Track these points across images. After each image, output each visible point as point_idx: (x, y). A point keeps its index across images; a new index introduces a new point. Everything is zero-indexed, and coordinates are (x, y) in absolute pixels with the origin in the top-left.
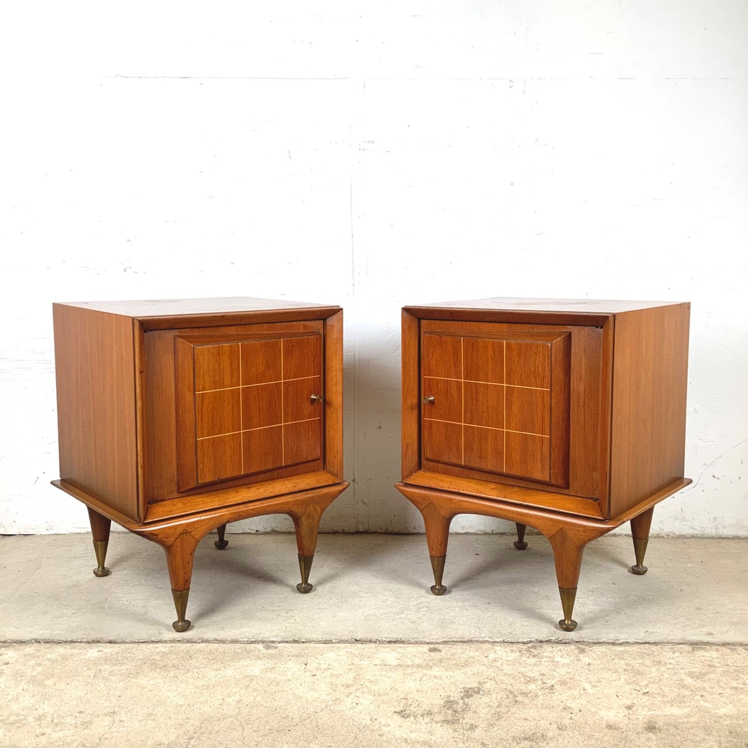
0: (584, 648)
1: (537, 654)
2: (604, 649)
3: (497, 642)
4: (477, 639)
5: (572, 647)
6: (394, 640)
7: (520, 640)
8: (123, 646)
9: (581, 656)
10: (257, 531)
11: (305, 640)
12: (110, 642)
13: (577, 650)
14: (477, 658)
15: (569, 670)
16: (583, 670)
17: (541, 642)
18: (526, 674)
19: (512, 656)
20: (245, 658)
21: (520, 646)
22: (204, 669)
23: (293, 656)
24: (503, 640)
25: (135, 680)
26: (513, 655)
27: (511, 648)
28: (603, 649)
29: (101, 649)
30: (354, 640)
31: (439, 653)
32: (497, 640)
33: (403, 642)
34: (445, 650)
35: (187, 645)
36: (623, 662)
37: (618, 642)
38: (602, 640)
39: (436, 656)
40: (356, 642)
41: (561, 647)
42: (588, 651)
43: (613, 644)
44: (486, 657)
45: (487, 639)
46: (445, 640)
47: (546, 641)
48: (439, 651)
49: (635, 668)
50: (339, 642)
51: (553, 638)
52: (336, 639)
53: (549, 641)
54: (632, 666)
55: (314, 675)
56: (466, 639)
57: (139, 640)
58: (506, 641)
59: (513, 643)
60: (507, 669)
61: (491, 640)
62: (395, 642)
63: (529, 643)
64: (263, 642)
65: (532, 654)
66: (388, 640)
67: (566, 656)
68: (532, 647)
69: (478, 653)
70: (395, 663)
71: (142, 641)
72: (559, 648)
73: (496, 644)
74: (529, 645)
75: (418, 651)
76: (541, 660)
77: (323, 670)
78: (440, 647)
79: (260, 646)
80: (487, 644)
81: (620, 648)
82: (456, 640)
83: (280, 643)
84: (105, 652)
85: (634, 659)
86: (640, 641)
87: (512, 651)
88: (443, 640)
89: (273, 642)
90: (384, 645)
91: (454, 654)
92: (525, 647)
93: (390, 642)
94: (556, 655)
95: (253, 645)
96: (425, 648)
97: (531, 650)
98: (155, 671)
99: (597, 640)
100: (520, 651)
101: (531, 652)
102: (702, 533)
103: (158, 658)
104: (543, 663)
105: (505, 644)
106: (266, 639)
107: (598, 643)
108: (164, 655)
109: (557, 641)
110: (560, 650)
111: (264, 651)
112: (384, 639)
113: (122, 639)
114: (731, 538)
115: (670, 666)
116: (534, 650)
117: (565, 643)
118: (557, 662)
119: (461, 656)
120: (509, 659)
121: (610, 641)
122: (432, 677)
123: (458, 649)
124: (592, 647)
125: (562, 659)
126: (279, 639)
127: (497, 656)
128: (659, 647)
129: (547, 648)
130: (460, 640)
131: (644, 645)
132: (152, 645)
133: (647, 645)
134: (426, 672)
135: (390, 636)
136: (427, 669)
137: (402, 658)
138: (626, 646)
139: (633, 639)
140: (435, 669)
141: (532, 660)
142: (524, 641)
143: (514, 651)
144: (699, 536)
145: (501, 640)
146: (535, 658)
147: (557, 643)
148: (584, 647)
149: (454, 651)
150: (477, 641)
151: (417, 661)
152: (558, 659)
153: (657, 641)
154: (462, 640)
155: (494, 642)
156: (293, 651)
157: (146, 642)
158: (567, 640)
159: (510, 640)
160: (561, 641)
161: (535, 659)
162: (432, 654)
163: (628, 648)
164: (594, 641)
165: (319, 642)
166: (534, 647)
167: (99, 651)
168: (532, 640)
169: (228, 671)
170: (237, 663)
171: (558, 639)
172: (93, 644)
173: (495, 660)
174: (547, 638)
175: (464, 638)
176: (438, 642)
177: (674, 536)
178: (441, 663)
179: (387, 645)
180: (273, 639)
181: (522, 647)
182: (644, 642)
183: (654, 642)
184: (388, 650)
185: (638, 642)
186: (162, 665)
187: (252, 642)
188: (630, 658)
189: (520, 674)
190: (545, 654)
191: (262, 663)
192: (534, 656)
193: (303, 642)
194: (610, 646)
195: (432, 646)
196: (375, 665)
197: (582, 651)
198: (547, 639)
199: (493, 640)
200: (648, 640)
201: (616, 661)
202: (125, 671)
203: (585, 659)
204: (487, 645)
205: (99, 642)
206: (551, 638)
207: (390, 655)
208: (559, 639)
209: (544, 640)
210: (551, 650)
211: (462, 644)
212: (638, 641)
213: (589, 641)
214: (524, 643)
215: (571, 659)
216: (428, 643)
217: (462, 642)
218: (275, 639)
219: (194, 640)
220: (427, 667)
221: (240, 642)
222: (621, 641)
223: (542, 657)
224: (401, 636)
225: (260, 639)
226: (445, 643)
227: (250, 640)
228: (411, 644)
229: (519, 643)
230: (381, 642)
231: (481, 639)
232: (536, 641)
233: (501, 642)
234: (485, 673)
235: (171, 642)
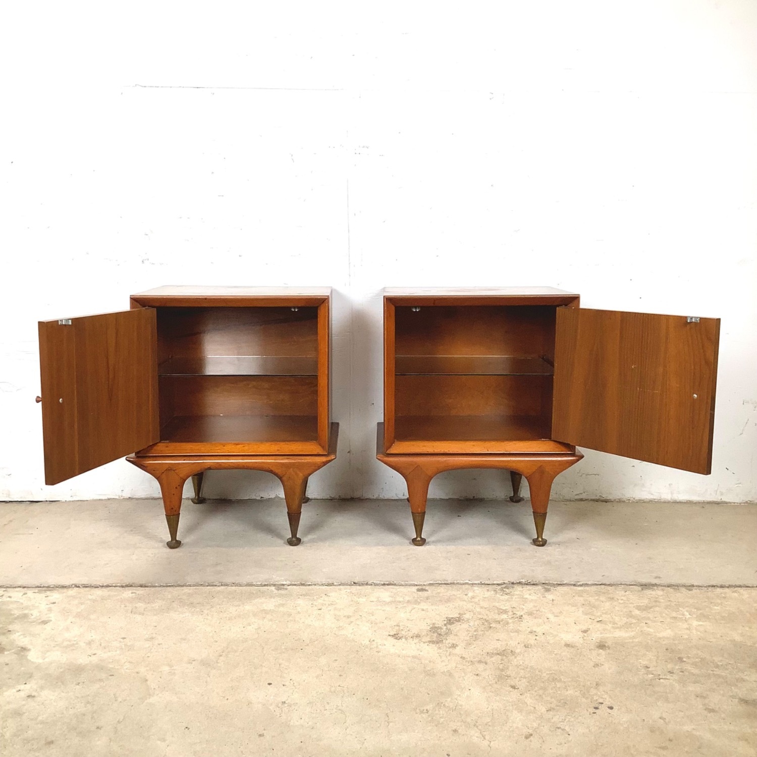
1: (509, 592)
3: (476, 584)
4: (458, 581)
5: (540, 587)
6: (388, 583)
7: (495, 582)
8: (153, 589)
9: (547, 594)
10: (262, 497)
11: (310, 583)
12: (141, 586)
13: (543, 590)
14: (458, 596)
15: (536, 605)
16: (548, 604)
17: (513, 583)
18: (500, 607)
19: (487, 594)
20: (260, 597)
22: (226, 605)
24: (481, 583)
25: (167, 614)
26: (489, 593)
27: (488, 588)
28: (565, 588)
29: (134, 591)
30: (353, 583)
32: (476, 582)
33: (395, 585)
34: (431, 591)
35: (209, 587)
36: (582, 599)
37: (579, 584)
38: (565, 582)
39: (425, 594)
40: (355, 584)
42: (552, 590)
43: (574, 585)
44: (466, 595)
45: (467, 581)
46: (431, 582)
47: (518, 583)
48: (426, 591)
49: (592, 603)
50: (340, 585)
51: (523, 581)
52: (337, 583)
53: (520, 583)
54: (590, 602)
55: (320, 609)
56: (449, 582)
57: (166, 584)
58: (483, 583)
59: (489, 584)
60: (485, 604)
61: (470, 582)
62: (388, 585)
64: (274, 585)
66: (382, 583)
67: (534, 594)
68: (505, 588)
69: (459, 592)
70: (388, 600)
72: (528, 588)
73: (475, 585)
74: (502, 586)
75: (408, 591)
76: (512, 597)
77: (327, 605)
78: (427, 588)
79: (273, 588)
81: (580, 588)
82: (440, 582)
83: (288, 585)
84: (137, 594)
85: (592, 596)
87: (488, 590)
88: (429, 583)
89: (283, 585)
90: (378, 587)
91: (439, 593)
92: (499, 587)
93: (384, 584)
94: (525, 593)
95: (266, 587)
96: (414, 589)
97: (504, 590)
98: (184, 607)
99: (561, 582)
100: (495, 590)
101: (504, 591)
102: (659, 498)
103: (184, 597)
104: (513, 599)
105: (483, 586)
106: (277, 583)
107: (561, 584)
108: (190, 595)
110: (529, 590)
111: (276, 591)
112: (378, 582)
113: (151, 584)
114: (685, 503)
115: (622, 602)
116: (507, 590)
117: (533, 585)
118: (526, 598)
119: (444, 594)
120: (486, 596)
121: (572, 583)
122: (420, 610)
123: (442, 590)
124: (556, 587)
125: (530, 596)
126: (288, 583)
127: (475, 594)
128: (613, 588)
129: (518, 590)
130: (443, 583)
131: (601, 586)
132: (178, 588)
133: (603, 586)
134: (415, 606)
135: (384, 580)
136: (416, 604)
137: (395, 596)
138: (585, 586)
139: (592, 582)
140: (423, 604)
141: (506, 597)
143: (490, 590)
144: (656, 500)
145: (479, 582)
147: (527, 584)
148: (549, 587)
149: (439, 591)
150: (458, 583)
151: (407, 598)
152: (527, 596)
153: (612, 583)
154: (446, 582)
155: (472, 584)
156: (301, 592)
157: (173, 586)
158: (535, 582)
159: (486, 582)
160: (529, 583)
161: (508, 596)
162: (420, 593)
163: (587, 588)
164: (559, 583)
165: (323, 585)
166: (507, 588)
167: (133, 593)
168: (505, 582)
169: (246, 606)
170: (253, 601)
172: (126, 588)
173: (473, 597)
174: (518, 580)
175: (447, 581)
176: (425, 584)
177: (634, 500)
178: (427, 599)
179: (381, 587)
180: (283, 583)
181: (496, 587)
182: (600, 583)
183: (609, 583)
184: (382, 590)
185: (596, 584)
186: (189, 603)
187: (265, 585)
188: (588, 596)
189: (494, 607)
190: (516, 593)
191: (275, 600)
192: (506, 594)
193: (309, 585)
194: (572, 587)
195: (418, 587)
196: (371, 602)
197: (548, 590)
198: (518, 582)
199: (472, 583)
200: (604, 583)
201: (576, 598)
202: (157, 607)
203: (550, 596)
204: (467, 586)
205: (131, 586)
206: (521, 580)
207: (385, 594)
208: (529, 581)
209: (515, 582)
210: (522, 589)
212: (595, 583)
213: (554, 583)
214: (498, 584)
215: (538, 596)
216: (417, 585)
217: (445, 584)
218: (284, 583)
219: (215, 584)
220: (416, 602)
221: (254, 585)
222: (581, 583)
223: (513, 595)
224: (393, 580)
225: (272, 583)
226: (430, 584)
227: (263, 583)
228: (402, 585)
229: (494, 584)
230: (376, 585)
231: (462, 582)
232: (508, 583)
233: (479, 584)
234: (465, 607)
235: (194, 586)
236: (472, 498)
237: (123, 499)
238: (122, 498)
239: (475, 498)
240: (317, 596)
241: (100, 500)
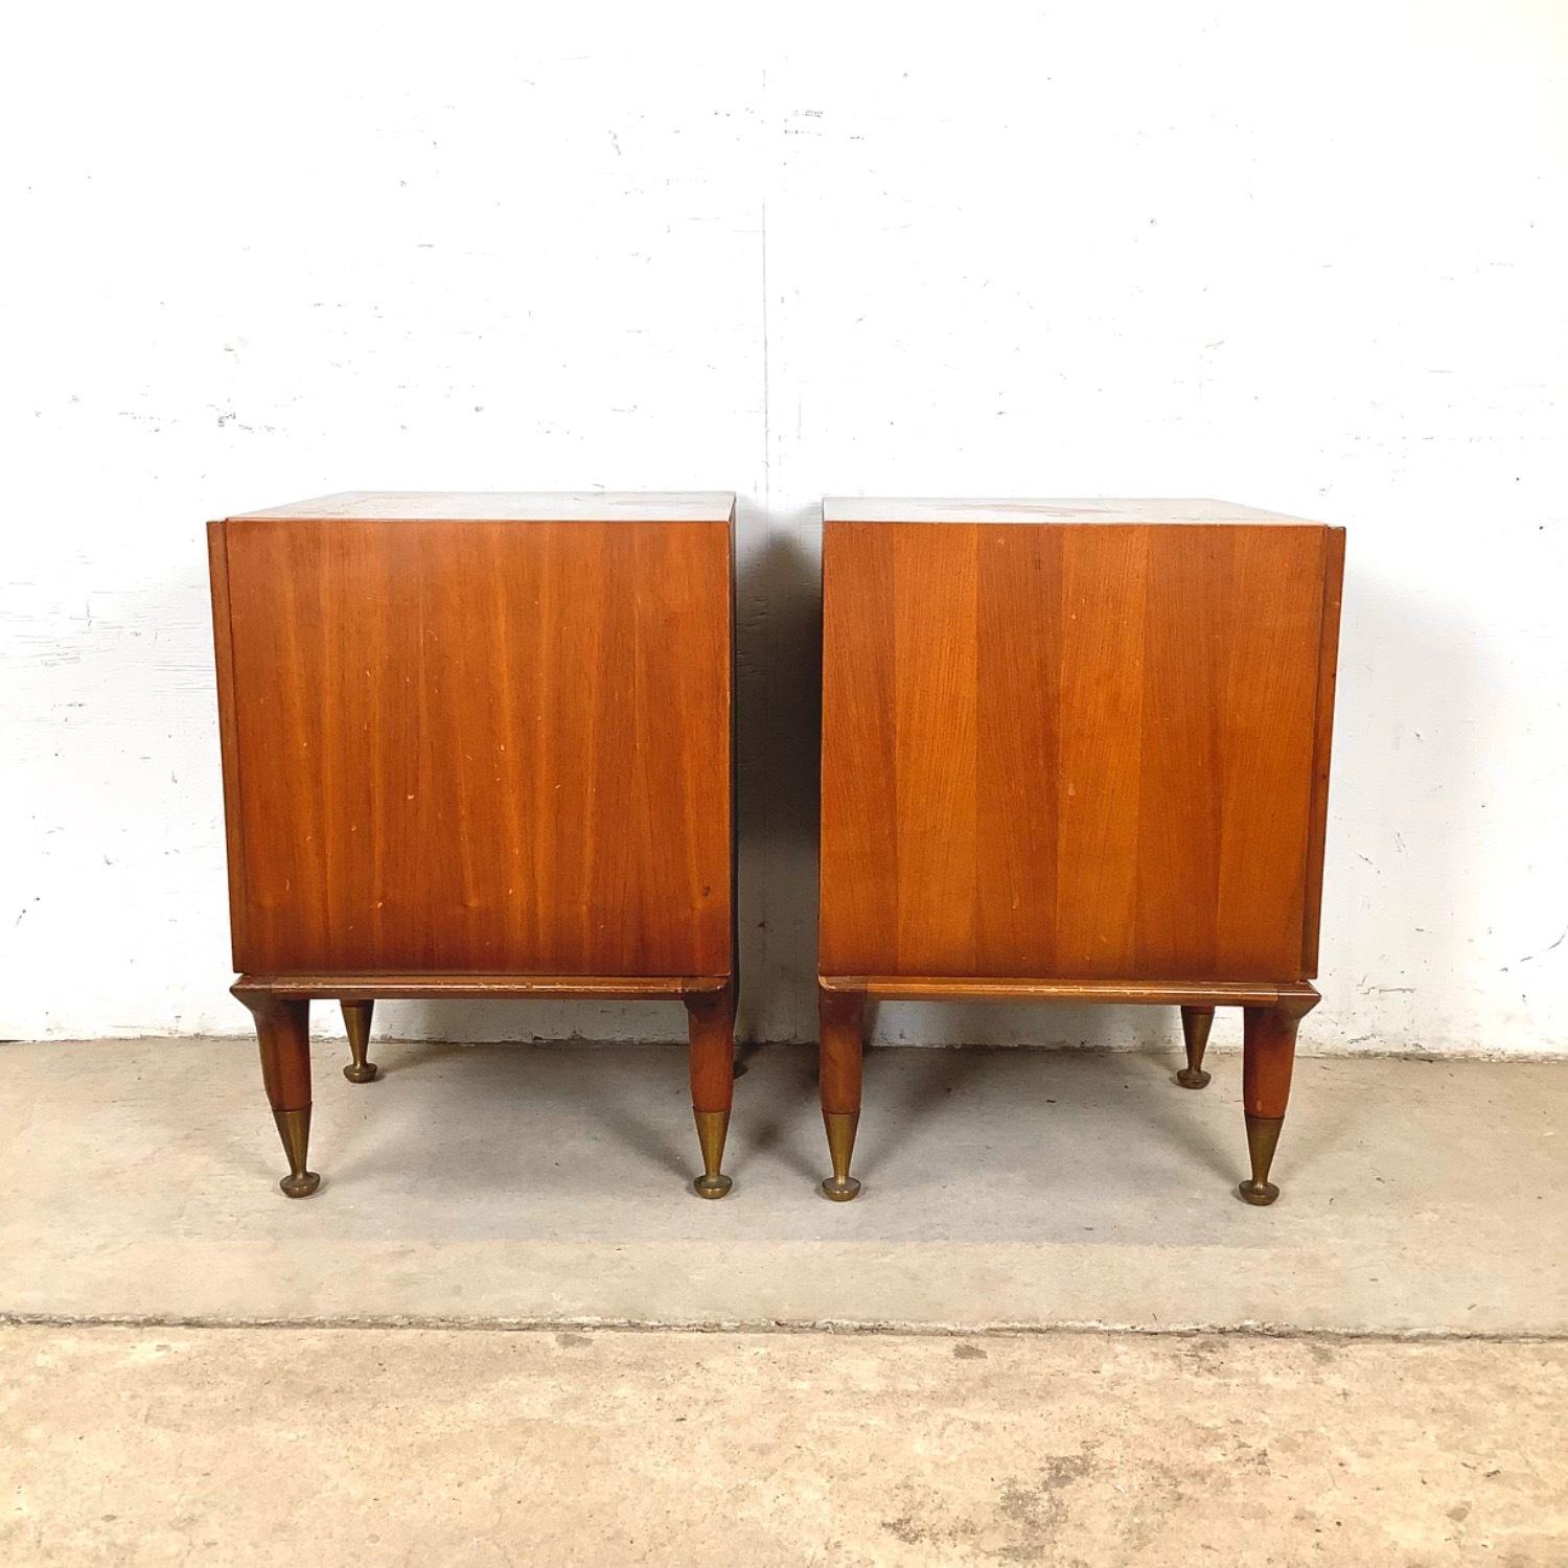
0: (1327, 1350)
1: (1217, 1363)
2: (1374, 1353)
3: (1118, 1332)
4: (1070, 1323)
5: (1299, 1346)
6: (871, 1324)
7: (1172, 1327)
8: (218, 1334)
9: (1324, 1372)
10: (536, 1037)
11: (656, 1323)
12: (188, 1324)
13: (1312, 1355)
14: (1074, 1375)
15: (1299, 1412)
16: (1332, 1409)
17: (1222, 1332)
18: (1196, 1421)
19: (1158, 1370)
20: (513, 1370)
21: (1174, 1340)
22: (414, 1400)
23: (629, 1365)
24: (1132, 1328)
25: (245, 1429)
26: (1159, 1366)
27: (1154, 1350)
28: (1372, 1351)
29: (164, 1341)
30: (773, 1324)
31: (980, 1360)
32: (1119, 1327)
33: (891, 1331)
35: (374, 1331)
36: (1425, 1389)
37: (1407, 1334)
38: (1367, 1331)
39: (974, 1367)
40: (779, 1327)
41: (1271, 1346)
42: (1338, 1358)
43: (1396, 1338)
44: (1094, 1372)
45: (1093, 1324)
46: (994, 1325)
47: (1235, 1331)
48: (981, 1354)
49: (1458, 1404)
50: (737, 1330)
51: (1252, 1322)
52: (730, 1321)
53: (1242, 1331)
54: (1451, 1400)
55: (682, 1420)
56: (1043, 1325)
57: (256, 1319)
58: (1138, 1329)
59: (1156, 1334)
60: (1151, 1406)
61: (1102, 1327)
62: (873, 1330)
63: (1194, 1335)
64: (556, 1327)
65: (1204, 1364)
66: (856, 1324)
67: (1288, 1370)
68: (1203, 1346)
69: (1074, 1363)
70: (874, 1386)
71: (263, 1322)
72: (1267, 1350)
73: (1116, 1337)
74: (1194, 1339)
75: (928, 1353)
76: (1227, 1381)
77: (702, 1403)
78: (981, 1343)
79: (550, 1338)
80: (1094, 1336)
81: (1414, 1350)
82: (1019, 1325)
83: (595, 1328)
84: (174, 1350)
85: (1451, 1380)
86: (1460, 1333)
87: (1156, 1355)
88: (987, 1326)
89: (581, 1326)
90: (847, 1338)
91: (1017, 1364)
92: (1186, 1345)
93: (860, 1330)
94: (1264, 1367)
95: (531, 1334)
96: (946, 1347)
97: (1202, 1354)
98: (295, 1404)
99: (1357, 1328)
100: (1175, 1356)
101: (1201, 1359)
103: (302, 1367)
104: (1233, 1389)
105: (1139, 1339)
106: (562, 1320)
107: (1359, 1337)
108: (317, 1359)
109: (1260, 1330)
110: (1272, 1356)
111: (559, 1351)
112: (846, 1322)
113: (216, 1316)
115: (1541, 1400)
116: (1209, 1355)
117: (1280, 1335)
118: (1268, 1387)
119: (1033, 1368)
120: (1150, 1377)
121: (1389, 1332)
122: (969, 1425)
123: (1023, 1350)
124: (1346, 1346)
125: (1278, 1379)
126: (595, 1319)
127: (1122, 1371)
128: (1506, 1346)
129: (1239, 1348)
130: (1028, 1326)
131: (1469, 1341)
132: (288, 1332)
133: (1477, 1342)
134: (955, 1412)
135: (860, 1315)
136: (955, 1406)
137: (893, 1374)
138: (1426, 1345)
139: (1444, 1327)
140: (975, 1404)
141: (1208, 1382)
142: (1181, 1328)
143: (1161, 1356)
145: (1127, 1326)
146: (1212, 1377)
147: (1262, 1334)
148: (1326, 1346)
149: (1016, 1356)
150: (1068, 1330)
151: (930, 1382)
152: (1268, 1378)
153: (1500, 1332)
154: (1034, 1325)
155: (1109, 1333)
156: (629, 1353)
157: (273, 1324)
158: (1285, 1329)
159: (1149, 1328)
160: (1268, 1330)
161: (1214, 1380)
162: (965, 1362)
163: (1434, 1350)
164: (1351, 1331)
165: (689, 1328)
166: (1207, 1346)
167: (160, 1348)
168: (1201, 1327)
169: (472, 1405)
170: (494, 1385)
171: (1264, 1324)
172: (146, 1329)
173: (1116, 1382)
174: (1237, 1323)
175: (1037, 1321)
176: (976, 1329)
178: (986, 1387)
179: (854, 1337)
180: (580, 1320)
181: (1178, 1346)
182: (1468, 1333)
183: (1493, 1333)
184: (857, 1350)
185: (1454, 1335)
186: (311, 1388)
187: (530, 1328)
188: (1442, 1378)
189: (1182, 1420)
190: (1236, 1366)
191: (554, 1383)
192: (1209, 1371)
193: (652, 1328)
194: (1390, 1345)
195: (962, 1341)
196: (827, 1392)
197: (1324, 1357)
198: (1238, 1327)
199: (1107, 1328)
200: (1477, 1330)
201: (1409, 1385)
202: (221, 1402)
203: (1335, 1381)
204: (1095, 1341)
205: (160, 1323)
206: (1247, 1323)
207: (863, 1365)
208: (1266, 1326)
209: (1228, 1328)
210: (1249, 1353)
211: (1031, 1334)
212: (1454, 1331)
213: (1337, 1331)
214: (1181, 1335)
215: (1299, 1378)
216: (952, 1334)
217: (1032, 1330)
218: (584, 1320)
219: (389, 1320)
220: (957, 1398)
221: (500, 1325)
222: (1414, 1332)
223: (1229, 1374)
224: (886, 1314)
225: (549, 1319)
226: (993, 1332)
227: (525, 1321)
228: (910, 1333)
229: (1170, 1333)
230: (838, 1330)
231: (1078, 1324)
232: (1209, 1330)
233: (1126, 1332)
234: (1098, 1418)
235: (335, 1324)
237: (179, 1038)
238: (177, 1035)
240: (675, 1371)
241: (121, 1039)
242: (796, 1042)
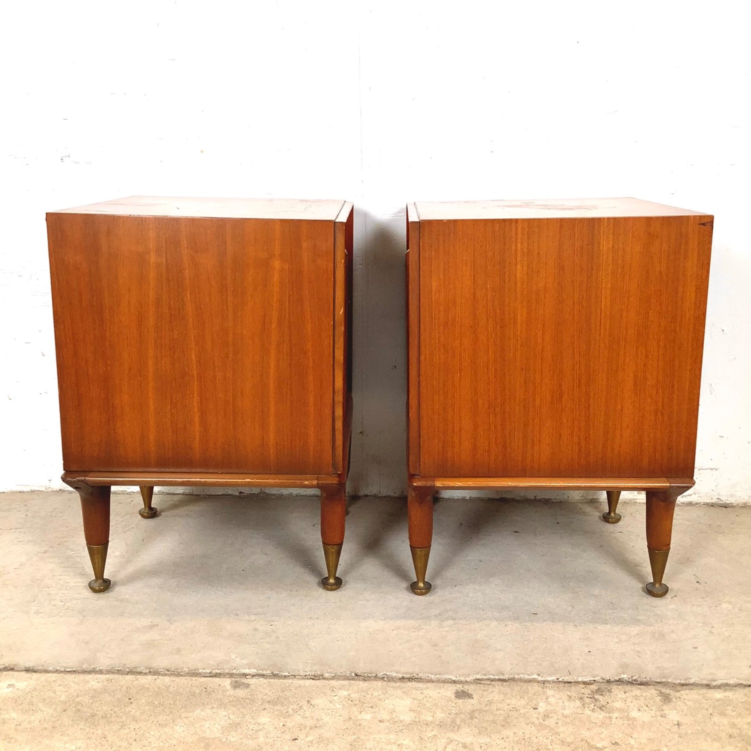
0: (669, 694)
1: (604, 703)
2: (696, 697)
3: (549, 682)
4: (522, 676)
5: (652, 692)
6: (408, 676)
7: (580, 680)
8: (43, 677)
9: (666, 709)
10: (241, 492)
11: (287, 674)
12: (27, 670)
13: (660, 698)
14: (522, 711)
15: (652, 736)
16: (671, 735)
17: (609, 681)
18: (592, 743)
19: (572, 707)
21: (581, 688)
22: (145, 723)
23: (269, 702)
24: (557, 679)
25: (48, 742)
26: (572, 704)
27: (569, 694)
28: (694, 695)
29: (13, 682)
30: (353, 675)
31: (469, 700)
32: (549, 679)
33: (420, 680)
34: (478, 697)
35: (129, 677)
36: (725, 721)
37: (714, 683)
38: (692, 681)
39: (467, 705)
40: (356, 677)
41: (636, 691)
42: (674, 700)
43: (708, 686)
44: (534, 709)
45: (535, 676)
46: (478, 677)
47: (616, 681)
48: (470, 696)
49: (744, 732)
50: (333, 678)
51: (625, 676)
52: (329, 673)
53: (620, 681)
54: (740, 729)
55: (296, 739)
56: (506, 677)
57: (65, 668)
58: (560, 680)
59: (571, 683)
61: (540, 679)
62: (410, 679)
63: (592, 684)
64: (231, 675)
65: (598, 703)
66: (400, 676)
67: (646, 708)
68: (596, 691)
69: (523, 702)
70: (407, 718)
71: (69, 670)
72: (633, 694)
73: (547, 685)
74: (592, 687)
75: (440, 695)
76: (610, 715)
77: (308, 729)
78: (471, 689)
79: (227, 682)
80: (535, 684)
81: (718, 695)
82: (492, 677)
83: (253, 676)
84: (17, 688)
85: (740, 715)
86: (744, 683)
87: (570, 697)
88: (474, 678)
89: (245, 675)
90: (395, 685)
91: (490, 702)
92: (587, 691)
93: (402, 679)
94: (631, 705)
95: (217, 680)
96: (449, 691)
97: (597, 697)
98: (78, 725)
99: (686, 680)
100: (581, 698)
101: (596, 700)
103: (86, 700)
104: (614, 720)
105: (560, 685)
106: (234, 671)
107: (686, 685)
108: (95, 695)
109: (630, 680)
110: (636, 697)
111: (231, 692)
112: (394, 674)
113: (43, 666)
116: (600, 698)
117: (642, 684)
118: (634, 719)
119: (500, 706)
120: (567, 712)
121: (704, 682)
122: (460, 745)
123: (495, 693)
124: (679, 691)
125: (640, 714)
126: (253, 671)
127: (549, 708)
129: (618, 692)
130: (497, 677)
132: (82, 677)
134: (452, 735)
135: (403, 669)
136: (452, 731)
137: (419, 709)
138: (725, 690)
139: (735, 679)
140: (465, 730)
141: (600, 715)
142: (585, 680)
143: (573, 698)
145: (554, 678)
146: (602, 713)
147: (632, 684)
148: (667, 691)
149: (490, 697)
150: (521, 680)
151: (440, 715)
152: (634, 714)
154: (501, 677)
155: (544, 682)
156: (270, 694)
157: (74, 671)
158: (644, 680)
159: (567, 679)
160: (634, 680)
161: (603, 714)
162: (460, 701)
163: (729, 694)
164: (682, 682)
165: (306, 677)
166: (599, 691)
167: (10, 686)
168: (596, 679)
169: (177, 728)
170: (191, 714)
171: (632, 677)
172: (4, 673)
173: (546, 716)
174: (617, 676)
175: (503, 674)
176: (468, 679)
178: (472, 719)
179: (398, 684)
180: (245, 671)
181: (583, 691)
184: (399, 692)
186: (89, 714)
187: (217, 675)
188: (735, 713)
189: (584, 743)
190: (616, 704)
191: (225, 713)
192: (601, 708)
193: (285, 676)
194: (704, 691)
195: (459, 687)
196: (380, 721)
197: (666, 699)
198: (617, 678)
199: (543, 679)
201: (716, 719)
202: (37, 723)
203: (673, 715)
204: (536, 688)
205: (12, 669)
206: (623, 676)
207: (402, 703)
208: (634, 678)
209: (612, 679)
210: (624, 696)
211: (500, 683)
212: (741, 682)
213: (674, 681)
214: (585, 683)
215: (653, 713)
216: (455, 682)
217: (500, 680)
218: (247, 671)
219: (138, 670)
220: (453, 726)
221: (200, 674)
222: (719, 682)
223: (611, 711)
224: (417, 670)
225: (227, 671)
226: (478, 681)
227: (214, 671)
228: (431, 681)
229: (578, 683)
230: (390, 679)
231: (527, 677)
232: (601, 681)
233: (554, 682)
234: (535, 740)
235: (109, 672)
236: (533, 498)
237: (52, 491)
238: (50, 490)
239: (538, 498)
240: (295, 706)
241: (21, 492)
242: (379, 495)
